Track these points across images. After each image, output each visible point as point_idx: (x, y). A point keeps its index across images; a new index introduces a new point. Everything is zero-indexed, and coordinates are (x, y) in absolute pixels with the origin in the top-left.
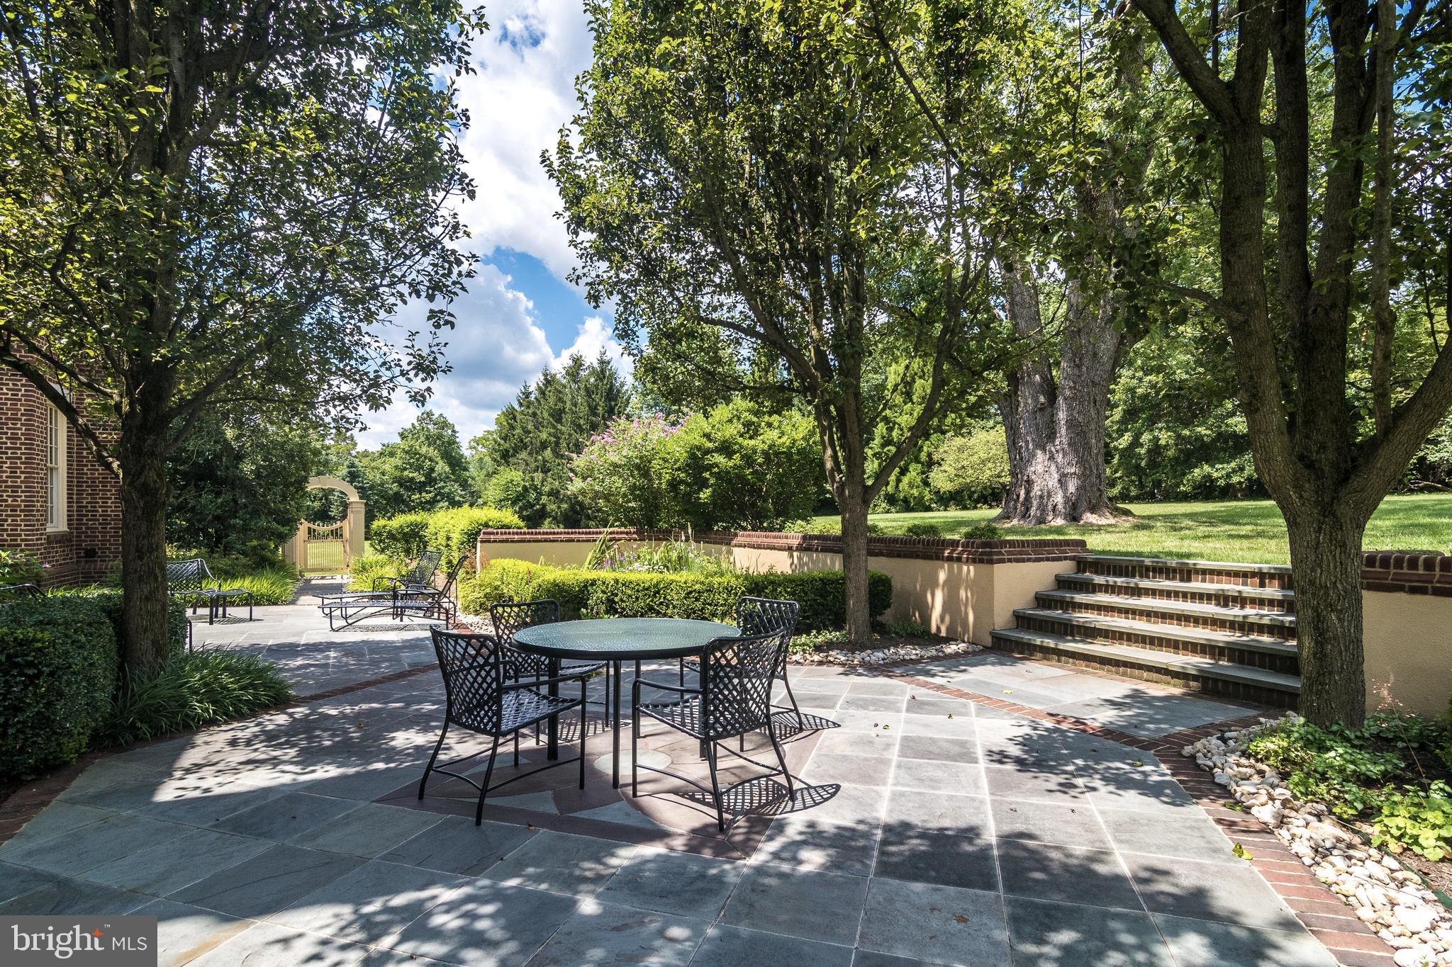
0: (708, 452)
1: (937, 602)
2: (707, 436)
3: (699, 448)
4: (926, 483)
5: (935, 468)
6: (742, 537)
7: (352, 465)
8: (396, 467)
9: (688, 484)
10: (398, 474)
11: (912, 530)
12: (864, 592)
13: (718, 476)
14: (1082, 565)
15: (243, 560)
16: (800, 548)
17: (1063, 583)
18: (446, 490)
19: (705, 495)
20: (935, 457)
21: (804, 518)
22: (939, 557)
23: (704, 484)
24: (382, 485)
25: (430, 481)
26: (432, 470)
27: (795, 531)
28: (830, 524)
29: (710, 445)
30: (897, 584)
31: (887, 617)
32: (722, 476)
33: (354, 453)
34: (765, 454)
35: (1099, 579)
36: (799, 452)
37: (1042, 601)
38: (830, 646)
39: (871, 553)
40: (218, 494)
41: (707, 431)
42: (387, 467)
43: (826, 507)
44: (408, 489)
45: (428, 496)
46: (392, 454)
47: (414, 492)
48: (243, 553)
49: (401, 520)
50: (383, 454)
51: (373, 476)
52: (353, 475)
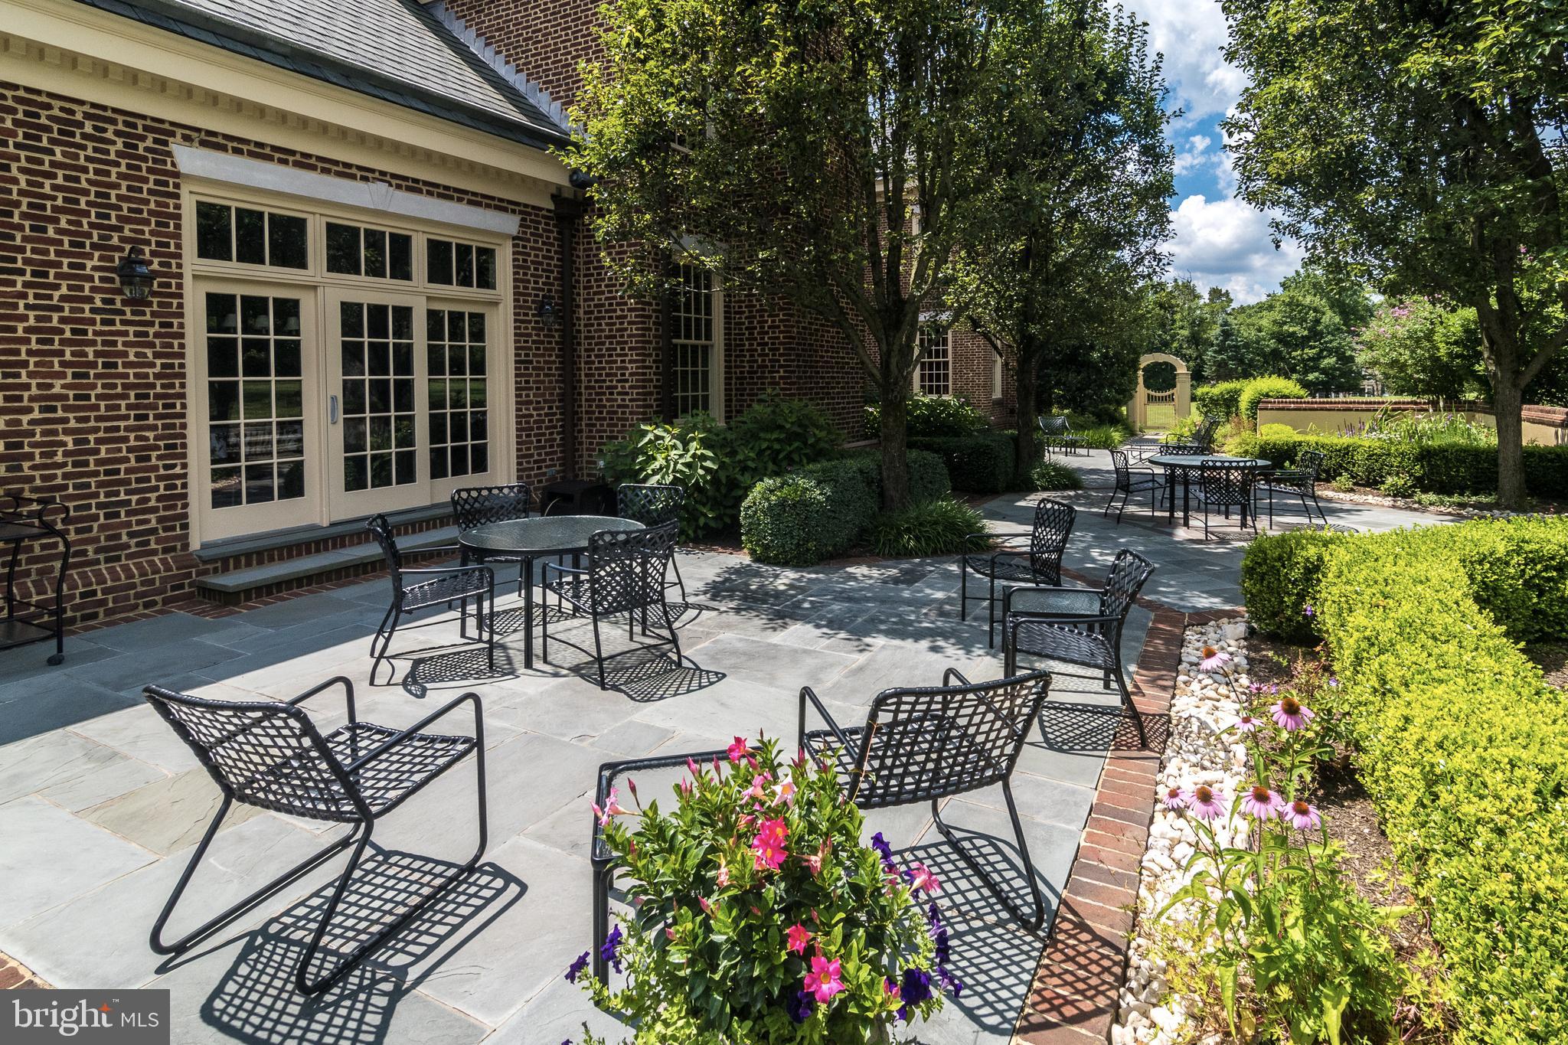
7: (1226, 323)
8: (1275, 322)
10: (1276, 329)
15: (1092, 418)
18: (1335, 344)
24: (1257, 342)
25: (1315, 334)
26: (1317, 321)
33: (1229, 310)
40: (1078, 374)
42: (1264, 322)
44: (1286, 344)
45: (1311, 352)
46: (1271, 308)
47: (1296, 347)
48: (1093, 413)
49: (1222, 388)
50: (1261, 307)
51: (1248, 334)
52: (1227, 334)
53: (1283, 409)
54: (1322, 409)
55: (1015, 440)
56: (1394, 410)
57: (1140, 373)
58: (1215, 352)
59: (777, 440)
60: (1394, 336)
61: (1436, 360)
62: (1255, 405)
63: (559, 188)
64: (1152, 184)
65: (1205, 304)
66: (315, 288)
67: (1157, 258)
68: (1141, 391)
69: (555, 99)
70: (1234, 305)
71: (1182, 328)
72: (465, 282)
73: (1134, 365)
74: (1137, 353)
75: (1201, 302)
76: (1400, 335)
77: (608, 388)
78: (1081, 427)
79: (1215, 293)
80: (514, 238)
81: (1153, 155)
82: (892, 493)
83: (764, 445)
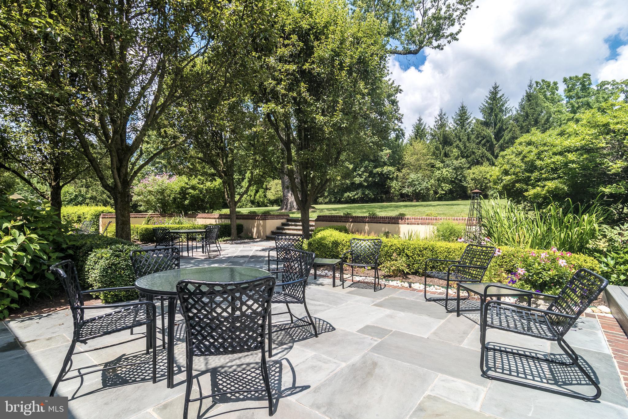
0: (188, 188)
1: (255, 230)
2: (187, 183)
3: (184, 187)
4: (265, 196)
5: (268, 191)
6: (200, 215)
9: (180, 199)
11: (250, 212)
12: (235, 227)
13: (192, 197)
14: (288, 220)
16: (218, 218)
17: (283, 224)
19: (187, 202)
20: (268, 187)
21: (219, 209)
22: (255, 219)
23: (186, 199)
27: (216, 213)
28: (226, 211)
29: (188, 186)
30: (245, 227)
31: (242, 234)
32: (192, 196)
34: (206, 190)
35: (290, 223)
36: (217, 189)
37: (278, 228)
38: (227, 240)
39: (237, 218)
41: (187, 181)
43: (225, 206)
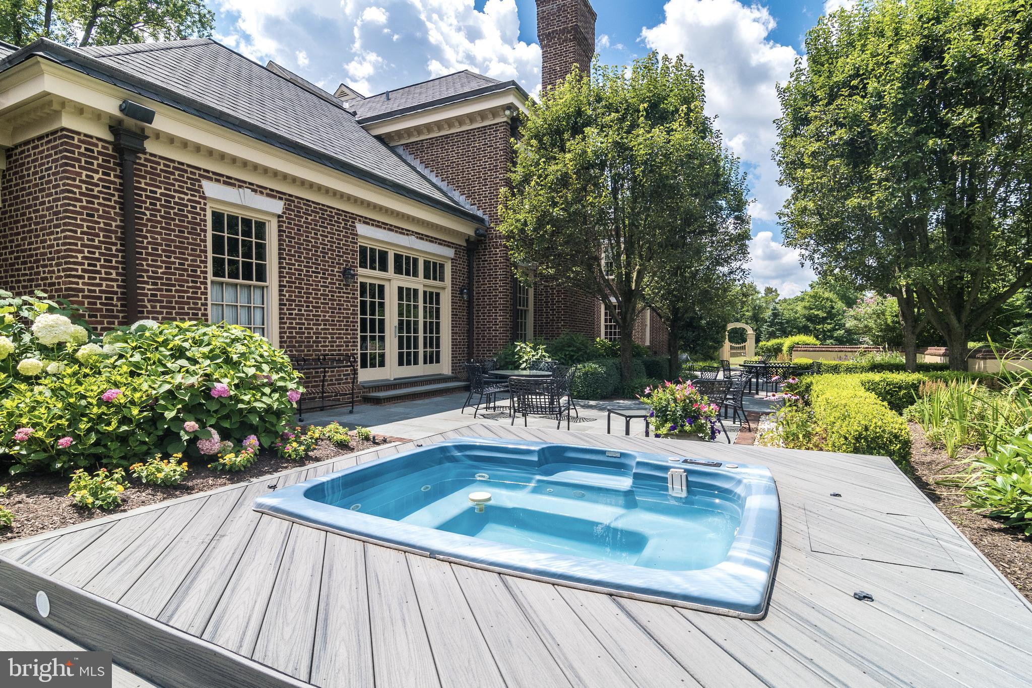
6: (929, 350)
7: (775, 309)
8: (805, 307)
10: (806, 312)
15: (702, 356)
24: (795, 320)
25: (831, 315)
26: (832, 308)
33: (777, 301)
40: (694, 332)
42: (799, 308)
44: (812, 322)
45: (829, 327)
46: (803, 299)
47: (819, 324)
48: (702, 354)
49: (773, 342)
50: (797, 299)
51: (787, 315)
52: (775, 315)
53: (806, 351)
54: (827, 351)
55: (669, 360)
56: (865, 351)
57: (727, 333)
58: (768, 326)
59: (572, 351)
60: (866, 313)
61: (888, 325)
62: (791, 349)
63: (469, 236)
64: (739, 234)
65: (762, 297)
66: (390, 280)
67: (743, 271)
68: (727, 344)
69: (462, 195)
70: (779, 298)
71: (748, 311)
72: (435, 279)
73: (724, 328)
74: (726, 321)
75: (760, 296)
76: (868, 312)
77: (488, 328)
78: (696, 361)
79: (769, 291)
80: (452, 259)
81: (741, 220)
82: (626, 374)
83: (567, 353)
